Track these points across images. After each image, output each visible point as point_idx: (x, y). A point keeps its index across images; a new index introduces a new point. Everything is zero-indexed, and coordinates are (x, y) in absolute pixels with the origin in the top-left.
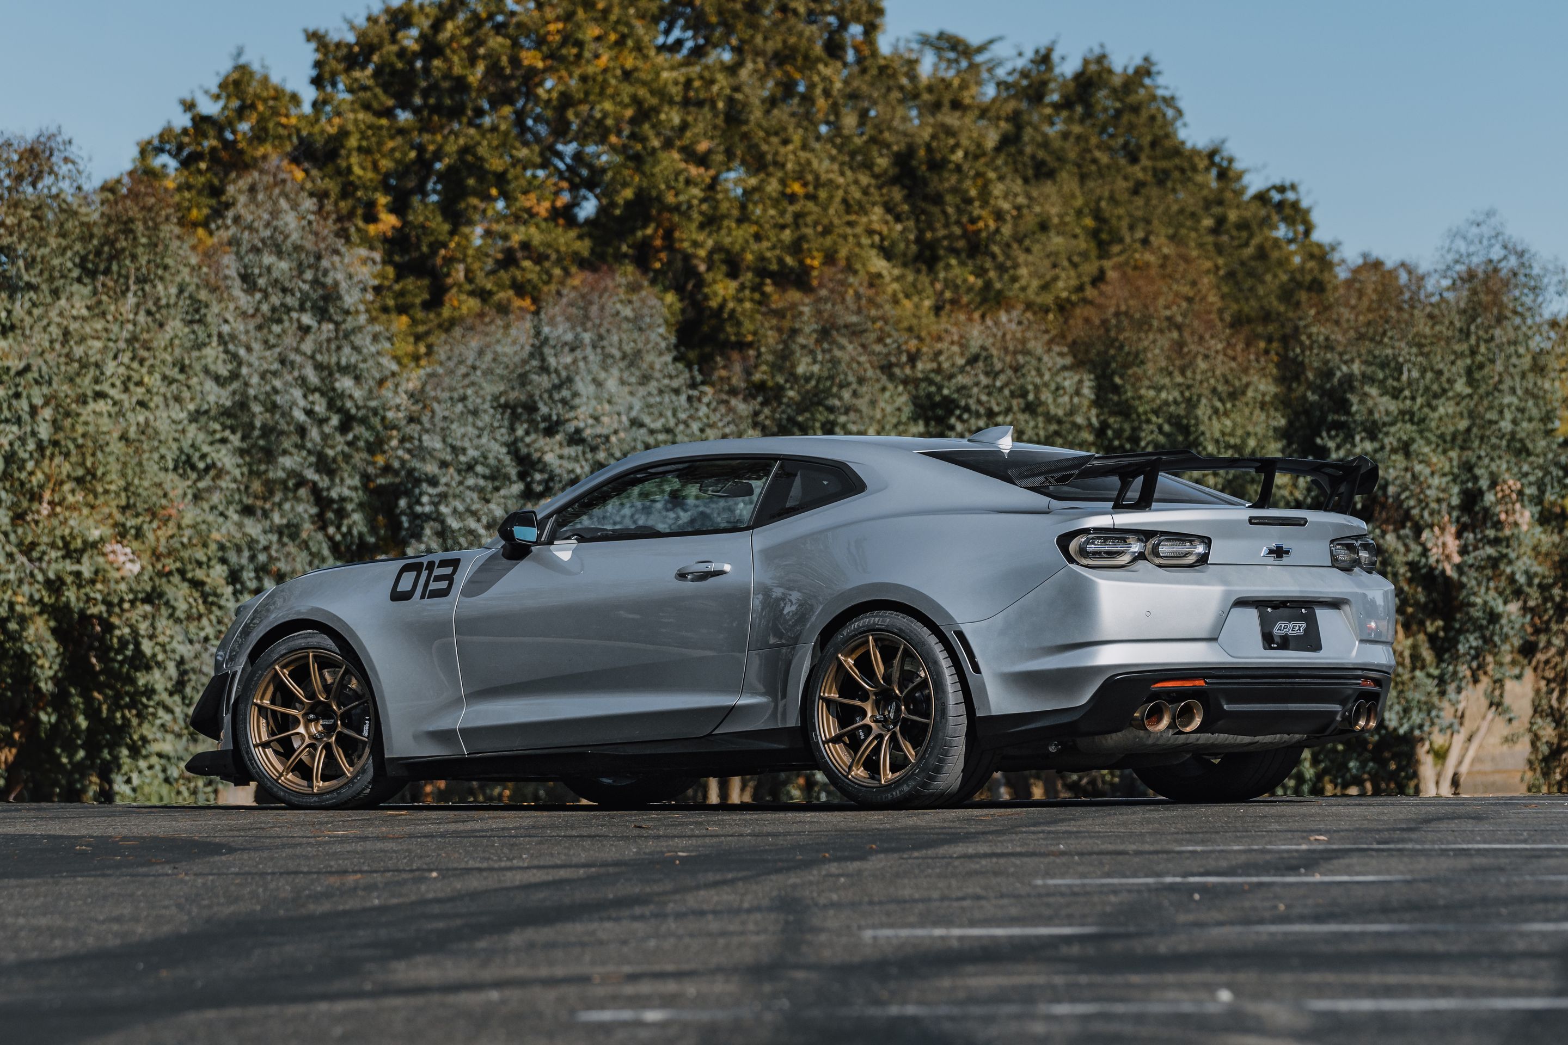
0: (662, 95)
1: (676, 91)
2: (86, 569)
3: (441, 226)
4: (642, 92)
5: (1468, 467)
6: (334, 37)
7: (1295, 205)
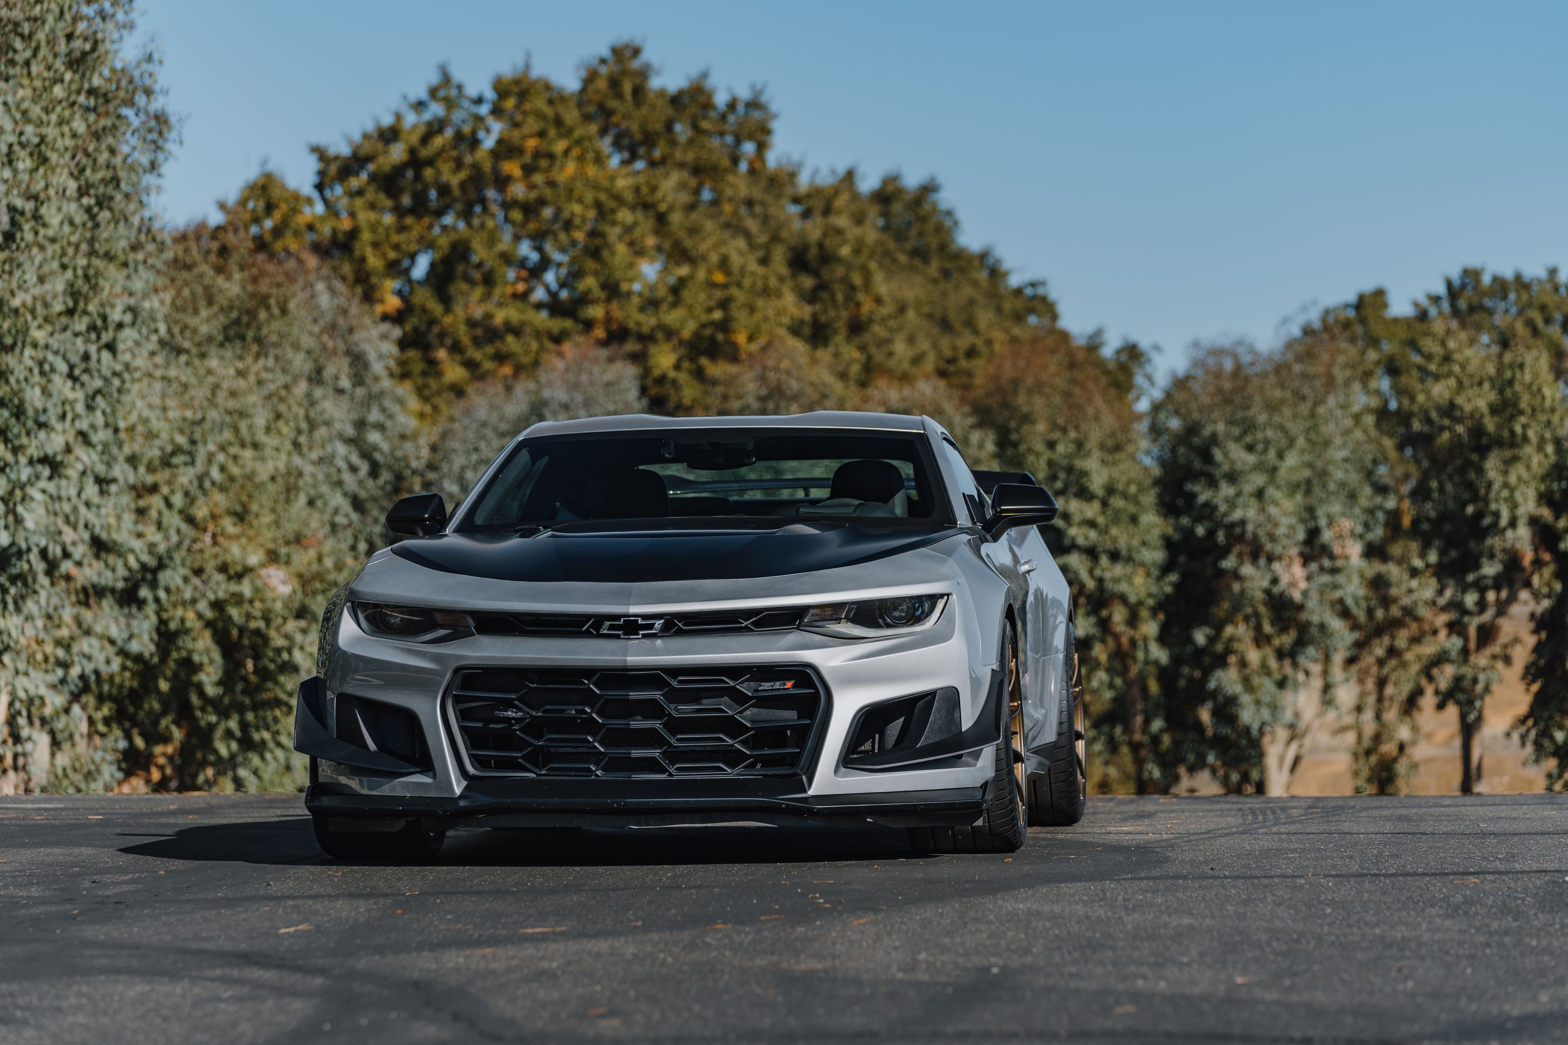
0: (618, 198)
1: (629, 196)
2: (246, 588)
3: (436, 307)
4: (603, 197)
5: (1310, 510)
6: (332, 151)
7: (1044, 300)
